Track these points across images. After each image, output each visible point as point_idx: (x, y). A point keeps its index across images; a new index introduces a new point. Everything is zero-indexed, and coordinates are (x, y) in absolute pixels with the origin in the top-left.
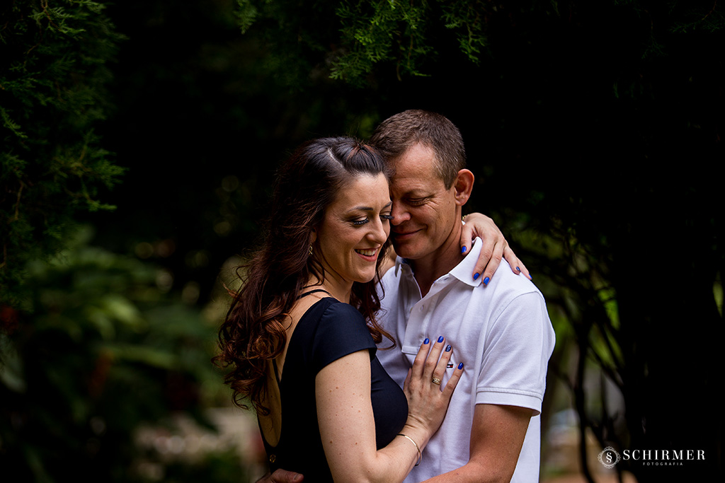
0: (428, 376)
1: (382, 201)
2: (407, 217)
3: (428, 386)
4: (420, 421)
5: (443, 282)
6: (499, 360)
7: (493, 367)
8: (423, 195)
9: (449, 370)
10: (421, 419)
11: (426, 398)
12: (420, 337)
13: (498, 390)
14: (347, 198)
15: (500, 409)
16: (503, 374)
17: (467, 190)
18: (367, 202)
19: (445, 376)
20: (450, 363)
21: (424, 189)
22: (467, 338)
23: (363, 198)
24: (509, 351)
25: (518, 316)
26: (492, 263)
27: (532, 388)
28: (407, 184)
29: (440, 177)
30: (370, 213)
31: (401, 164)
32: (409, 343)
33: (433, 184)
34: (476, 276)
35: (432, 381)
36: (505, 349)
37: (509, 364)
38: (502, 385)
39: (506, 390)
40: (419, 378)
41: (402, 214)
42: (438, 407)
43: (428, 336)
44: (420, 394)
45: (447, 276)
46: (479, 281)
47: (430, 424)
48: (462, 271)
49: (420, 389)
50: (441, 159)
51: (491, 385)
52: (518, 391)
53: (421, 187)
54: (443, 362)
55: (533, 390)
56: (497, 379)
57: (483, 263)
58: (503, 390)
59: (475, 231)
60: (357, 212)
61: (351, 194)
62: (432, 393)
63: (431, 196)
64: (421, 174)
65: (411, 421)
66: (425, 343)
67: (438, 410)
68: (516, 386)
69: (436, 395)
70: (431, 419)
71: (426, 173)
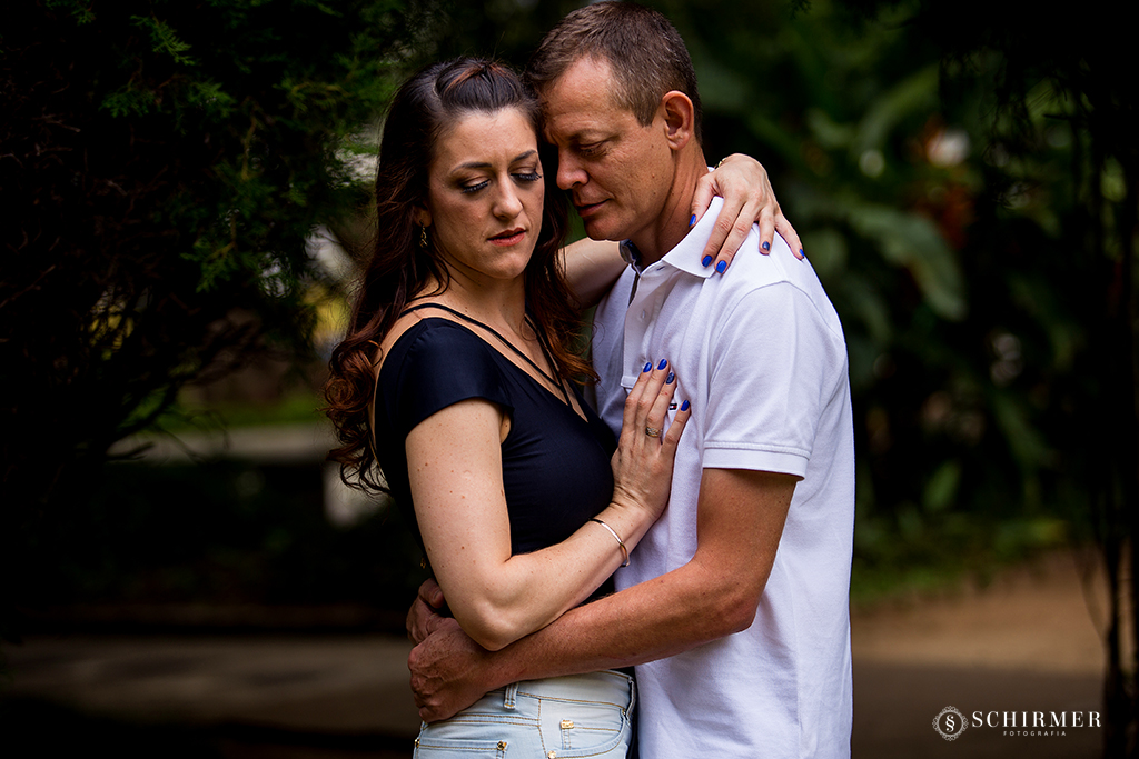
0: (641, 424)
1: (507, 152)
2: (581, 176)
3: (641, 439)
4: (633, 497)
5: (656, 274)
6: (726, 397)
7: (719, 409)
8: (597, 138)
9: (672, 413)
10: (633, 492)
11: (639, 459)
12: (642, 362)
13: (724, 444)
14: (448, 152)
15: (730, 476)
16: (732, 418)
17: (685, 124)
18: (479, 154)
19: (666, 421)
20: (673, 402)
21: (598, 128)
22: (690, 361)
23: (472, 150)
24: (738, 382)
25: (749, 324)
26: (733, 237)
27: (775, 439)
28: (569, 123)
29: (625, 107)
30: (490, 171)
31: (558, 92)
32: (630, 371)
33: (612, 118)
34: (707, 261)
35: (647, 432)
36: (732, 380)
37: (738, 403)
38: (730, 436)
39: (736, 445)
40: (632, 427)
41: (572, 171)
42: (655, 472)
43: (651, 359)
44: (631, 452)
45: (658, 264)
46: (712, 269)
47: (648, 499)
48: (684, 255)
49: (631, 446)
50: (624, 79)
51: (715, 438)
52: (753, 446)
53: (594, 125)
54: (662, 400)
55: (776, 442)
56: (723, 427)
57: (719, 239)
58: (731, 445)
59: (715, 187)
60: (465, 172)
61: (453, 144)
62: (647, 451)
63: (615, 138)
64: (589, 105)
65: (620, 497)
66: (645, 371)
67: (656, 476)
68: (749, 437)
69: (651, 453)
70: (647, 491)
71: (598, 102)
